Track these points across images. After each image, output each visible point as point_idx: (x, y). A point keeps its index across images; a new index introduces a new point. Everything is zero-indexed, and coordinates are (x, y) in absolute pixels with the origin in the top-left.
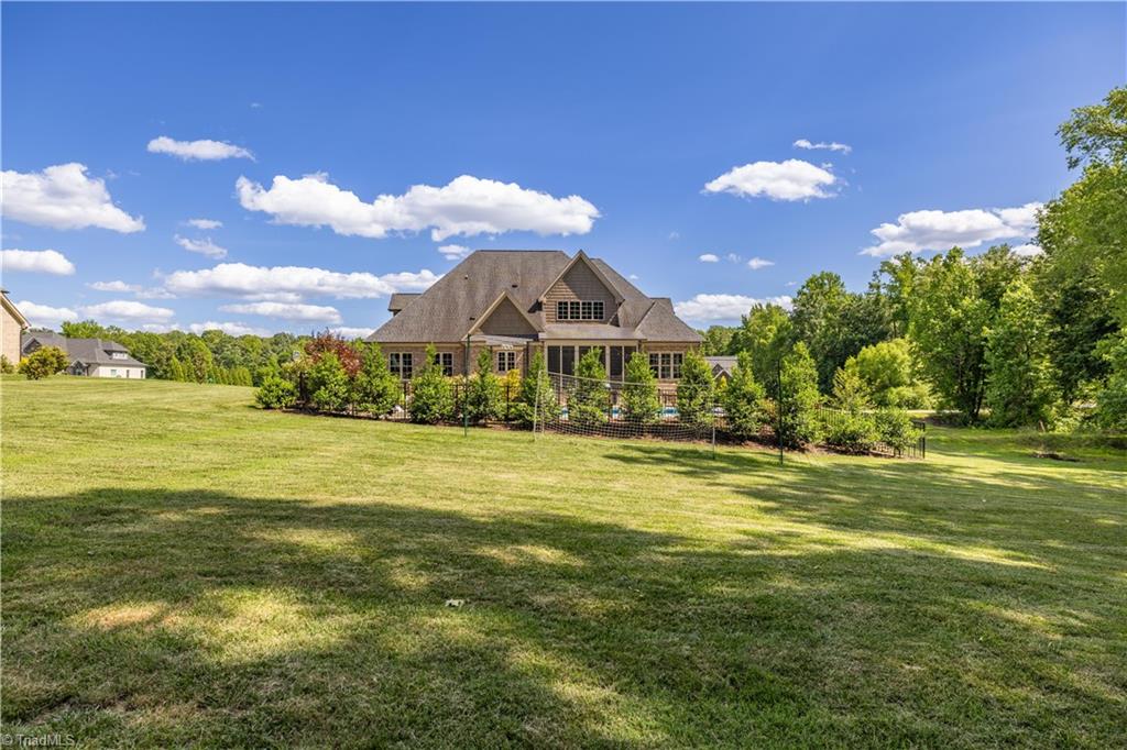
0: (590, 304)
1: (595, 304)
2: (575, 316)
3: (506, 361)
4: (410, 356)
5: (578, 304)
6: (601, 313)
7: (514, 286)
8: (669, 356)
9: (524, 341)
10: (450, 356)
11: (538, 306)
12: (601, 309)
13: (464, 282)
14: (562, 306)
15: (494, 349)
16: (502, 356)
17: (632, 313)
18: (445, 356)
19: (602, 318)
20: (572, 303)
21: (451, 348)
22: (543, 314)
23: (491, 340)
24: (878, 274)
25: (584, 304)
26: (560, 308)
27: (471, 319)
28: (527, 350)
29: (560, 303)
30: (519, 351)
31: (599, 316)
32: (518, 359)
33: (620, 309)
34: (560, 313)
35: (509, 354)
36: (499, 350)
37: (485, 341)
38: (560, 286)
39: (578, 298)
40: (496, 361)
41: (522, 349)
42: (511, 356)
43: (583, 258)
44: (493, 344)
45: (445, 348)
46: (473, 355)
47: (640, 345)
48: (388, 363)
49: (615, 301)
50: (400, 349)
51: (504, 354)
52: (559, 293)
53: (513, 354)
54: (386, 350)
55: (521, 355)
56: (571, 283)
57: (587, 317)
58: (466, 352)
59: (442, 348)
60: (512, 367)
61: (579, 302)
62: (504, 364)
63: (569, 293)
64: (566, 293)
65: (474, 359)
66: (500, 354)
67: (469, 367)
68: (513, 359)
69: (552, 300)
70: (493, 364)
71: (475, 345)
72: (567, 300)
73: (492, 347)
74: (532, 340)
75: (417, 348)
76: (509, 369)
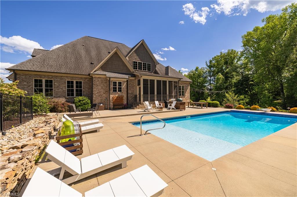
0: (146, 64)
1: (148, 64)
2: (140, 68)
4: (51, 81)
5: (141, 63)
6: (150, 68)
7: (109, 53)
8: (181, 86)
9: (126, 76)
10: (81, 83)
12: (150, 66)
13: (83, 47)
15: (111, 79)
16: (115, 83)
18: (77, 82)
19: (150, 70)
20: (139, 63)
21: (81, 78)
23: (109, 74)
26: (134, 64)
27: (91, 63)
28: (128, 81)
29: (134, 62)
30: (124, 81)
32: (124, 86)
33: (157, 68)
34: (134, 66)
35: (119, 82)
36: (114, 80)
37: (106, 75)
38: (134, 54)
39: (141, 61)
40: (112, 86)
41: (126, 80)
42: (120, 83)
43: (143, 44)
44: (111, 76)
45: (77, 77)
46: (98, 83)
47: (179, 81)
48: (32, 86)
49: (155, 64)
50: (43, 76)
51: (116, 82)
52: (133, 57)
53: (121, 83)
54: (30, 77)
55: (125, 84)
56: (138, 54)
57: (145, 69)
58: (93, 80)
59: (75, 77)
60: (120, 90)
61: (142, 63)
62: (116, 88)
63: (137, 58)
64: (136, 58)
65: (98, 85)
66: (114, 82)
67: (95, 89)
68: (121, 86)
69: (131, 60)
70: (110, 88)
71: (98, 77)
72: (137, 61)
73: (110, 78)
74: (130, 76)
75: (57, 76)
76: (119, 91)
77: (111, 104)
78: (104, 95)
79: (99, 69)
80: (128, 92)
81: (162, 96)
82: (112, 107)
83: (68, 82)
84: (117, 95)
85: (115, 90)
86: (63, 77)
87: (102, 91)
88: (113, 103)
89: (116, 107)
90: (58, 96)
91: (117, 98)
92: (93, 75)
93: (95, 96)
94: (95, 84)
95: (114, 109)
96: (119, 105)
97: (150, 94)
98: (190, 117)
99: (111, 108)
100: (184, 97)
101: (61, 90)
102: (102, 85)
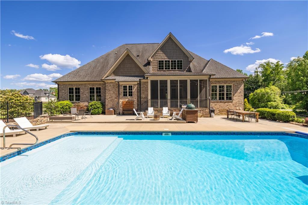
0: (175, 61)
1: (178, 61)
2: (168, 68)
3: (128, 91)
4: (79, 88)
6: (181, 66)
7: (138, 56)
8: (223, 86)
9: (137, 79)
10: (100, 88)
11: (148, 63)
12: (181, 64)
13: (115, 55)
14: (161, 63)
15: (121, 83)
17: (198, 65)
18: (97, 88)
19: (181, 68)
20: (166, 61)
21: (100, 84)
22: (151, 67)
23: (119, 79)
24: (257, 68)
25: (172, 61)
26: (159, 64)
28: (140, 84)
29: (159, 61)
30: (135, 85)
31: (180, 67)
32: (134, 90)
33: (191, 64)
34: (159, 66)
35: (129, 86)
36: (123, 84)
37: (115, 79)
38: (159, 53)
39: (169, 58)
40: (122, 90)
41: (137, 83)
42: (131, 88)
43: (171, 37)
44: (120, 81)
45: (96, 84)
46: (110, 88)
47: (209, 79)
48: (68, 93)
49: (188, 60)
50: (73, 85)
51: (126, 86)
52: (159, 56)
53: (131, 86)
54: (66, 86)
55: (136, 87)
56: (165, 51)
57: (174, 68)
58: (106, 86)
59: (95, 84)
60: (131, 94)
61: (169, 61)
62: (126, 92)
63: (164, 56)
64: (162, 56)
65: (110, 89)
66: (124, 86)
67: (107, 94)
68: (132, 90)
69: (155, 60)
70: (120, 92)
71: (110, 82)
72: (163, 60)
73: (118, 82)
74: (142, 78)
75: (82, 84)
76: (129, 95)
77: (121, 109)
78: (116, 100)
79: (112, 74)
80: (141, 96)
81: (179, 100)
82: (121, 112)
83: (91, 88)
84: (127, 100)
85: (125, 95)
86: (86, 85)
87: (114, 96)
88: (123, 108)
89: (125, 112)
90: (83, 100)
91: (126, 103)
92: (105, 81)
93: (107, 101)
94: (107, 89)
95: (123, 114)
96: (129, 111)
97: (160, 99)
98: (170, 135)
99: (121, 114)
100: (232, 102)
101: (85, 95)
102: (114, 90)
